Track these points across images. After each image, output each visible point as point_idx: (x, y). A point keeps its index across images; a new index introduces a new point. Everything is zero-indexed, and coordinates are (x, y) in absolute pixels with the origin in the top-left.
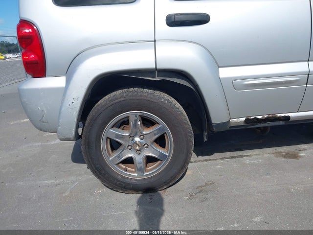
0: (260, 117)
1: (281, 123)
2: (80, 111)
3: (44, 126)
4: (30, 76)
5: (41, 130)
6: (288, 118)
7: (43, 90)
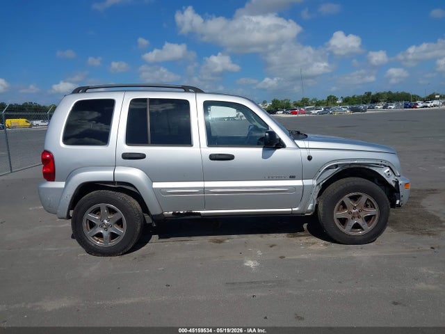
0: (182, 212)
1: (198, 217)
2: (71, 202)
3: (50, 210)
4: (46, 180)
5: (48, 212)
6: (199, 214)
7: (52, 189)
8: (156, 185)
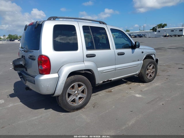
0: (106, 81)
1: (109, 82)
6: (111, 80)
8: (99, 69)
